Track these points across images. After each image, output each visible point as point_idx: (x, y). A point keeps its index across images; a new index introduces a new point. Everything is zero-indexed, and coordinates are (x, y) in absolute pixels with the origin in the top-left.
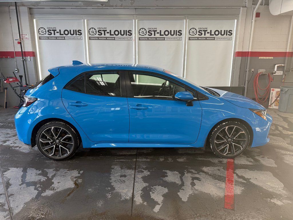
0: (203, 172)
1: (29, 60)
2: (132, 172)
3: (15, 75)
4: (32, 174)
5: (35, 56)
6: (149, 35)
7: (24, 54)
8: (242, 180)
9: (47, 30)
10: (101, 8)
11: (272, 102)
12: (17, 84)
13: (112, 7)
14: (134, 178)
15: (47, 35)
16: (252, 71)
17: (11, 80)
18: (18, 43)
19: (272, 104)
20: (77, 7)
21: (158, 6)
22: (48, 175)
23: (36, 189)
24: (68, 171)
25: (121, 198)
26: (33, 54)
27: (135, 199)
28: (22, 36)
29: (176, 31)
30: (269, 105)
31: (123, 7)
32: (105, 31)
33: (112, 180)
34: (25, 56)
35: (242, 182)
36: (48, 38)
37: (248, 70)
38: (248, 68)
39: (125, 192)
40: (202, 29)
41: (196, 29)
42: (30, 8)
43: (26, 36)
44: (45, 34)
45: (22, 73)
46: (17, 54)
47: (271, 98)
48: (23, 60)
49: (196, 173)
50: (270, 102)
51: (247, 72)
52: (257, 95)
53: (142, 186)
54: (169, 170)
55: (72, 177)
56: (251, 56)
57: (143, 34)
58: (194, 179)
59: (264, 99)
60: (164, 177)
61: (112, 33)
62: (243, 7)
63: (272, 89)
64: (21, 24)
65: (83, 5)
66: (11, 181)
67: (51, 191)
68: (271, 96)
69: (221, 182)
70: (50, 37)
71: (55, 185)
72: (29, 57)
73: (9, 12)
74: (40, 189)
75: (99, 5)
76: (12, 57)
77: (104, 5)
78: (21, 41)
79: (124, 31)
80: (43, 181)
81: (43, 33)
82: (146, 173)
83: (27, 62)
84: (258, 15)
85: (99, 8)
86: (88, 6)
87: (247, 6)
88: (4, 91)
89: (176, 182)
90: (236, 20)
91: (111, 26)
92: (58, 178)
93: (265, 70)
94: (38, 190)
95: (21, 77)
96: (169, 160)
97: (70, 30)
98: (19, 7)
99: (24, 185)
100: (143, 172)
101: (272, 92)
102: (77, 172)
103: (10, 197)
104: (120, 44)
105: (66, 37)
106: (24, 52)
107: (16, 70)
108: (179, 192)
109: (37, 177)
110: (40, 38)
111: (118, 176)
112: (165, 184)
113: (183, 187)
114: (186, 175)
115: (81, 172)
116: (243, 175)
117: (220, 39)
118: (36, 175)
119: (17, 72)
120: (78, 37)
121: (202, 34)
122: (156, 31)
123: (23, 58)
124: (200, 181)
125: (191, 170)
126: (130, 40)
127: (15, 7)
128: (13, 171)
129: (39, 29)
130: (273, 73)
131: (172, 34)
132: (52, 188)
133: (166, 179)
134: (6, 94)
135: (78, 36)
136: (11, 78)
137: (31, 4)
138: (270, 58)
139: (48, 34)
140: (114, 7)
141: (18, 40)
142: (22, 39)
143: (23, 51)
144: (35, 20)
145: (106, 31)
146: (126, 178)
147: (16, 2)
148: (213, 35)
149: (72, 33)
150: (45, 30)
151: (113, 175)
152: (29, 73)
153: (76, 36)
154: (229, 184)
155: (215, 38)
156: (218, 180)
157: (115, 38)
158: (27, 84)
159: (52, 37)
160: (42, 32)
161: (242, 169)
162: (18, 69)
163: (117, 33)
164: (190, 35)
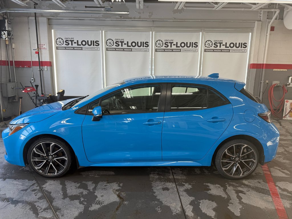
0: (245, 185)
1: (46, 70)
2: (173, 185)
3: (32, 85)
4: (72, 187)
5: (52, 66)
6: (165, 47)
7: (41, 64)
8: (286, 193)
9: (64, 41)
10: (120, 19)
11: (287, 113)
12: (34, 93)
13: (131, 19)
14: (178, 191)
15: (64, 45)
16: (266, 82)
17: (29, 89)
18: (36, 53)
19: (286, 115)
20: (96, 19)
21: (175, 19)
22: (88, 188)
23: (81, 203)
24: (108, 184)
25: (173, 213)
26: (50, 64)
27: (187, 214)
28: (40, 46)
29: (192, 43)
30: (284, 116)
31: (141, 20)
32: (122, 42)
33: (156, 193)
34: (42, 66)
35: (287, 195)
36: (65, 48)
37: (262, 82)
38: (263, 80)
39: (174, 206)
40: (218, 41)
41: (211, 42)
42: (49, 19)
43: (44, 46)
44: (63, 44)
45: (38, 83)
46: (34, 63)
47: (286, 109)
48: (40, 69)
49: (238, 186)
50: (284, 113)
51: (262, 84)
52: (272, 105)
53: (189, 200)
54: (210, 184)
55: (113, 190)
56: (266, 68)
57: (160, 46)
58: (238, 192)
59: (279, 110)
60: (208, 191)
61: (130, 44)
62: (258, 21)
63: (286, 100)
64: (39, 34)
65: (102, 17)
66: (53, 194)
67: (98, 206)
68: (285, 107)
69: (266, 195)
70: (68, 47)
71: (99, 198)
72: (46, 67)
73: (28, 22)
74: (85, 203)
75: (118, 17)
76: (29, 67)
77: (123, 17)
78: (39, 51)
79: (141, 42)
80: (86, 194)
81: (60, 44)
82: (188, 186)
83: (44, 72)
84: (272, 29)
85: (117, 19)
86: (107, 18)
87: (262, 19)
88: (19, 101)
89: (222, 195)
90: (250, 34)
91: (129, 37)
92: (100, 191)
93: (279, 81)
94: (83, 204)
95: (37, 86)
96: (206, 173)
97: (88, 41)
98: (38, 17)
99: (68, 199)
100: (184, 185)
101: (286, 103)
102: (117, 184)
103: (57, 212)
104: (137, 55)
105: (83, 48)
106: (42, 62)
107: (32, 80)
108: (229, 206)
109: (78, 190)
110: (57, 48)
111: (160, 189)
112: (212, 198)
113: (231, 201)
114: (228, 188)
115: (121, 185)
116: (286, 188)
117: (234, 51)
118: (76, 188)
119: (33, 81)
120: (96, 48)
121: (217, 46)
122: (173, 43)
123: (40, 68)
124: (245, 194)
125: (231, 183)
126: (147, 51)
127: (34, 18)
128: (51, 183)
129: (57, 39)
130: (287, 85)
131: (188, 45)
132: (98, 202)
133: (210, 192)
134: (20, 104)
135: (95, 46)
136: (29, 87)
137: (50, 15)
138: (284, 70)
139: (66, 44)
140: (133, 20)
141: (36, 50)
142: (40, 49)
143: (40, 60)
144: (53, 30)
145: (124, 42)
146: (169, 191)
147: (35, 13)
148: (228, 47)
149: (90, 44)
150: (62, 41)
151: (155, 188)
152: (45, 83)
153: (94, 47)
154: (275, 197)
155: (230, 50)
156: (263, 194)
157: (132, 49)
158: (42, 94)
159: (69, 47)
160: (60, 42)
161: (282, 182)
162: (34, 79)
163: (134, 44)
164: (206, 47)
